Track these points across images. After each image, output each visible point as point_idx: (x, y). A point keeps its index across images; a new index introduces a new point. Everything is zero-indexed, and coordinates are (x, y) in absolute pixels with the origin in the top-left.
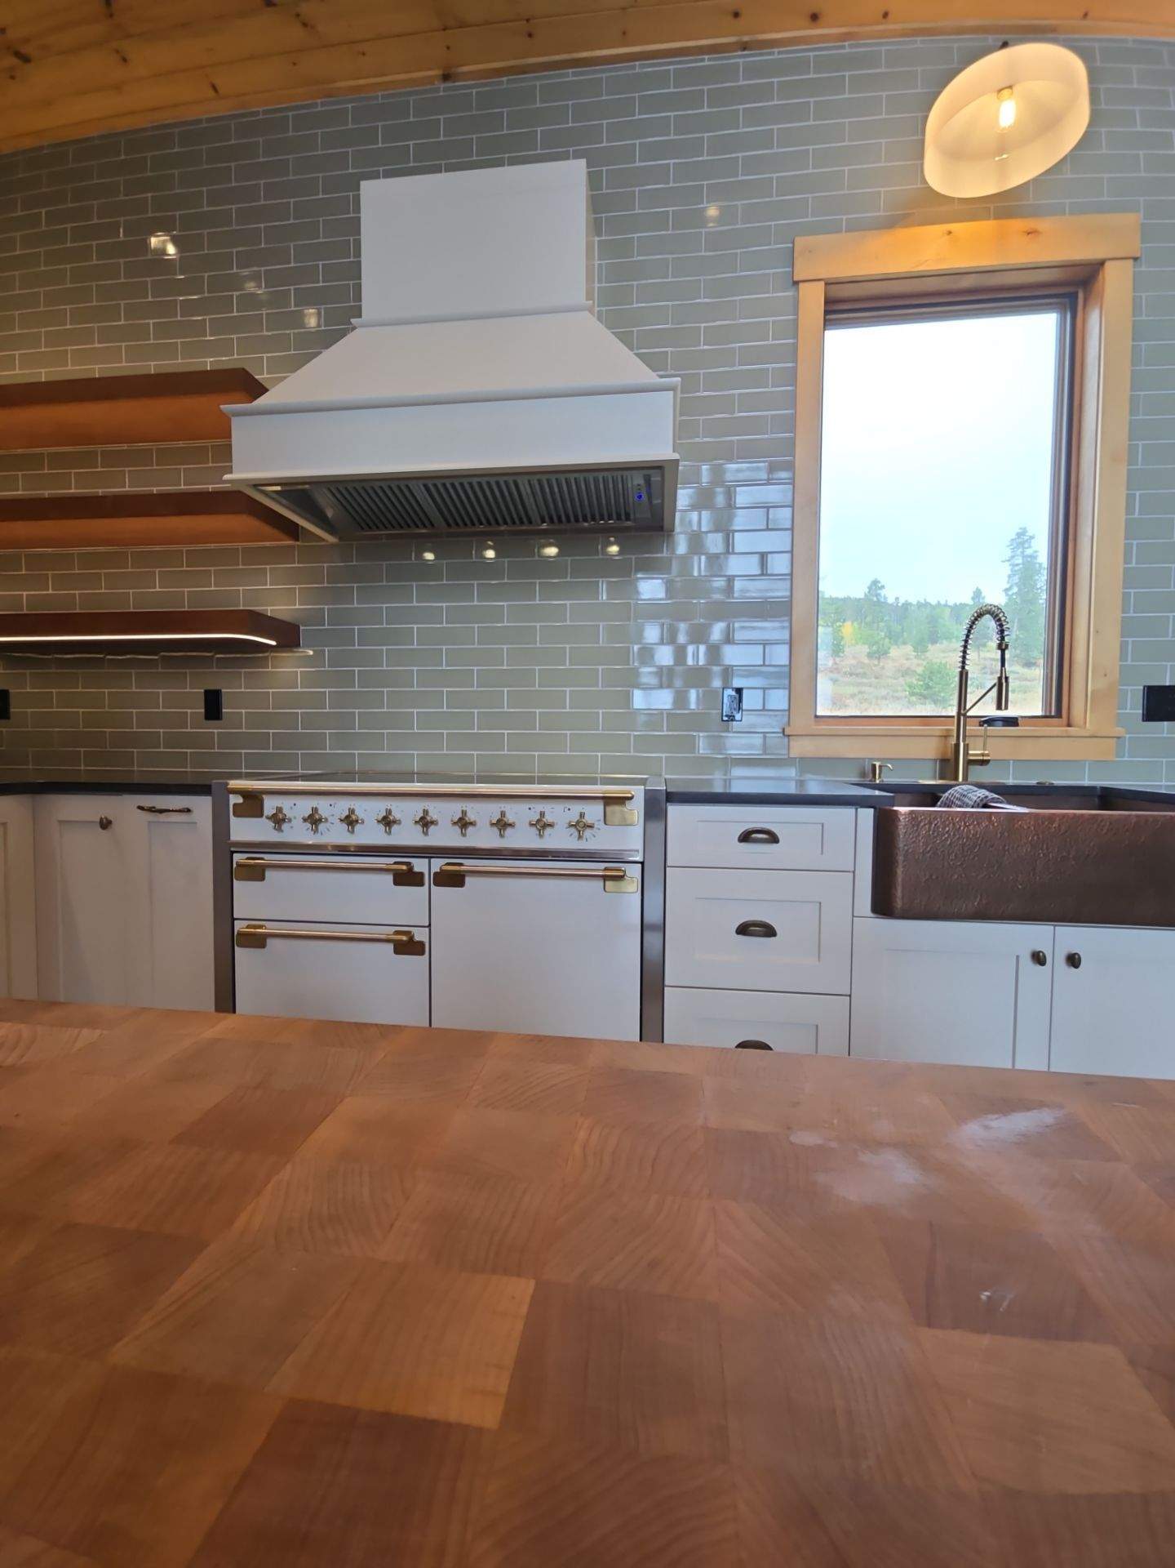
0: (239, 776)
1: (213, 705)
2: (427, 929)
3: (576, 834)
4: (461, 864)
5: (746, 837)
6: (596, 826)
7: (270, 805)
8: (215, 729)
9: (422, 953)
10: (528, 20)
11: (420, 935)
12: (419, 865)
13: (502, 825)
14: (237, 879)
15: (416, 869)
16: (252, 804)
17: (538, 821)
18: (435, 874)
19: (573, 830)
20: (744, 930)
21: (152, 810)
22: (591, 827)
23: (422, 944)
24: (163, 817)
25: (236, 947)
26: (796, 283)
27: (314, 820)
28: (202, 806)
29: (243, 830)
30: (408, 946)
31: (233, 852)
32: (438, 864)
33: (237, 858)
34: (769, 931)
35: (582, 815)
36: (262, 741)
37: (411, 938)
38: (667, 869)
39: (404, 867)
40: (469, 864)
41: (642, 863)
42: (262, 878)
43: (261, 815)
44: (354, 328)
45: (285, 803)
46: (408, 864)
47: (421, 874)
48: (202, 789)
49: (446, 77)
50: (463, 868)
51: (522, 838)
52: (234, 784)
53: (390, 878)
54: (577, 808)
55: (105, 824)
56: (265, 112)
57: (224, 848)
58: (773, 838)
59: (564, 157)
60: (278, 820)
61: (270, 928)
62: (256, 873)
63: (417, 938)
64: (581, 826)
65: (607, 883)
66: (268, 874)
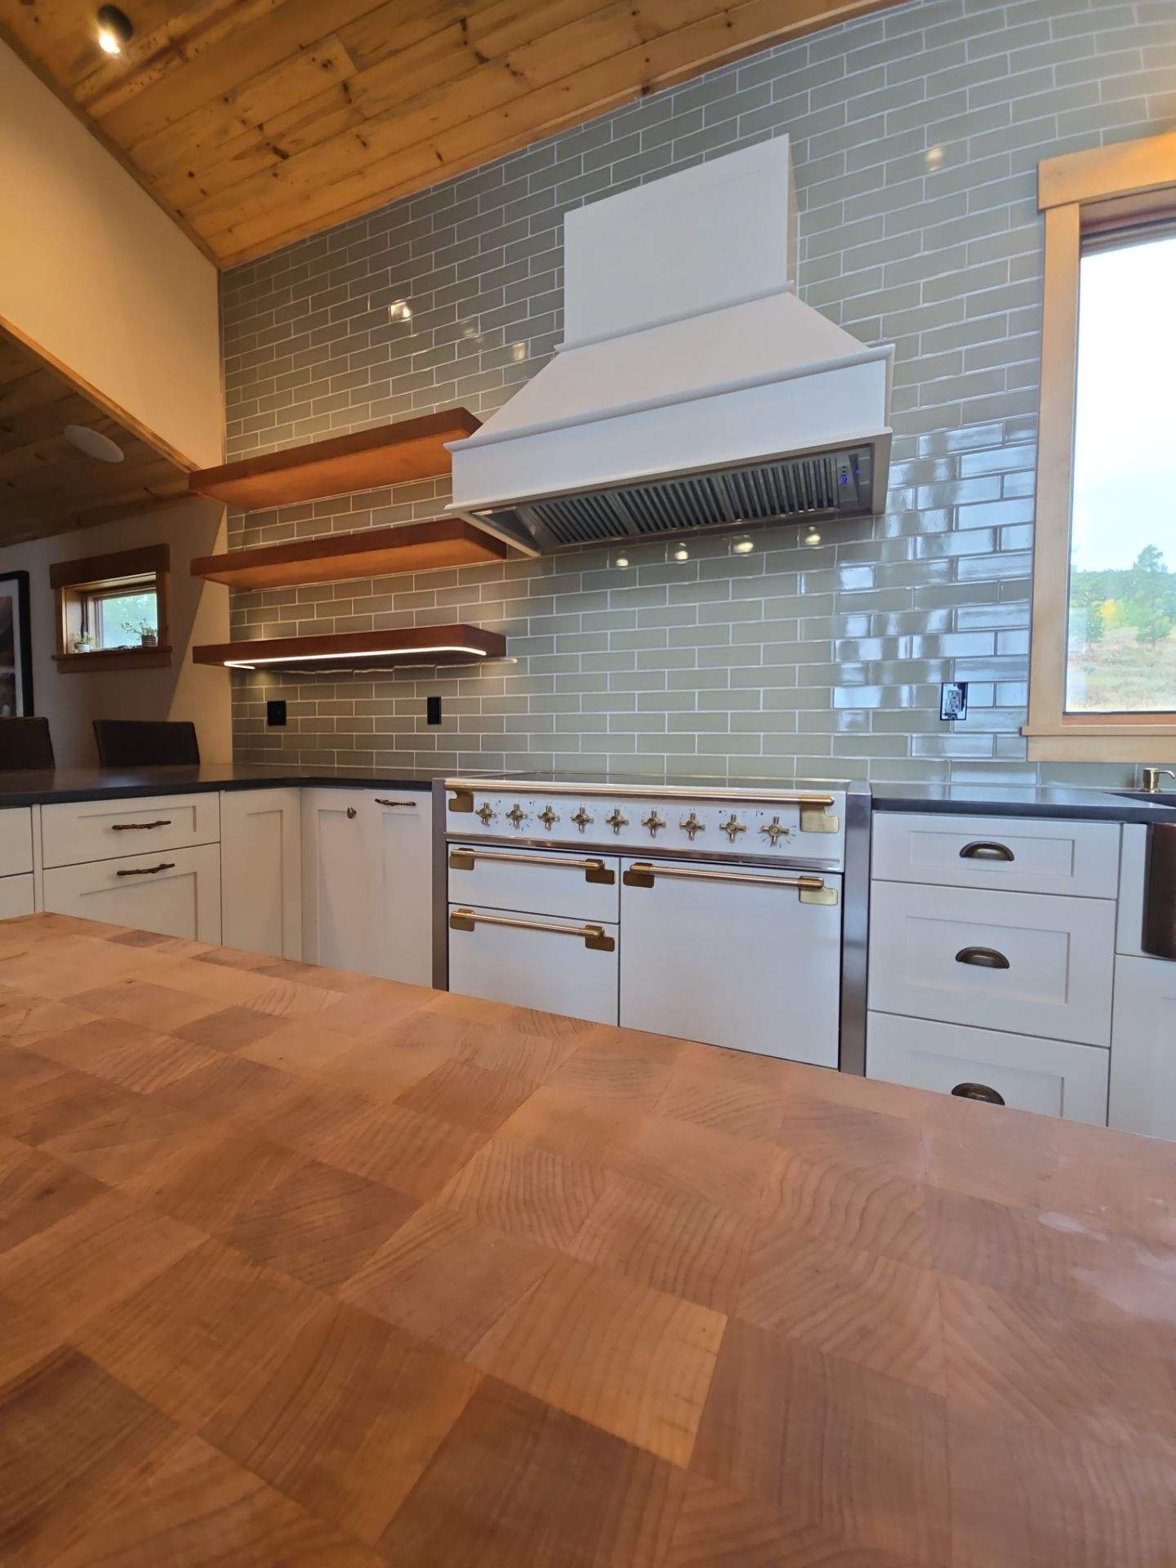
0: (453, 774)
1: (434, 711)
2: (617, 926)
3: (770, 840)
4: (650, 865)
5: (970, 852)
6: (791, 833)
7: (479, 801)
8: (435, 732)
9: (612, 949)
10: (726, 11)
11: (610, 932)
12: (610, 863)
13: (692, 827)
14: (451, 867)
15: (607, 867)
16: (464, 799)
17: (729, 825)
18: (625, 873)
19: (766, 835)
20: (966, 957)
21: (386, 803)
22: (786, 833)
23: (611, 940)
24: (394, 809)
25: (450, 929)
26: (1042, 212)
27: (516, 816)
28: (424, 799)
29: (458, 823)
30: (599, 941)
31: (448, 843)
32: (628, 864)
33: (452, 848)
34: (1000, 962)
35: (776, 820)
36: (472, 743)
37: (602, 933)
38: (872, 882)
39: (596, 865)
40: (658, 865)
41: (843, 874)
42: (472, 868)
43: (472, 811)
44: (557, 354)
45: (491, 799)
46: (599, 862)
47: (612, 873)
48: (424, 786)
49: (645, 90)
50: (651, 869)
51: (712, 841)
52: (450, 781)
53: (582, 874)
54: (770, 813)
55: (351, 814)
56: (482, 169)
57: (441, 839)
58: (1006, 855)
59: (766, 137)
60: (486, 815)
61: (477, 914)
62: (467, 863)
63: (607, 934)
64: (774, 832)
65: (803, 893)
66: (477, 863)
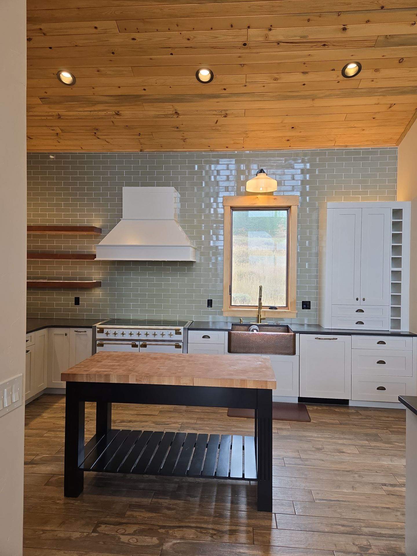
1: (77, 301)
5: (204, 337)
7: (105, 331)
8: (77, 307)
13: (155, 335)
14: (97, 347)
16: (101, 331)
17: (162, 334)
18: (141, 345)
19: (169, 336)
21: (77, 331)
22: (173, 335)
24: (79, 333)
28: (89, 331)
29: (99, 336)
31: (96, 341)
35: (171, 333)
38: (188, 344)
40: (148, 343)
41: (183, 342)
43: (103, 333)
44: (121, 220)
45: (109, 330)
46: (135, 343)
47: (138, 345)
49: (141, 151)
51: (159, 337)
53: (131, 346)
55: (66, 335)
56: (95, 153)
57: (94, 339)
58: (209, 337)
60: (107, 334)
62: (102, 345)
66: (104, 345)
